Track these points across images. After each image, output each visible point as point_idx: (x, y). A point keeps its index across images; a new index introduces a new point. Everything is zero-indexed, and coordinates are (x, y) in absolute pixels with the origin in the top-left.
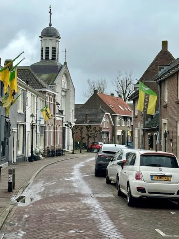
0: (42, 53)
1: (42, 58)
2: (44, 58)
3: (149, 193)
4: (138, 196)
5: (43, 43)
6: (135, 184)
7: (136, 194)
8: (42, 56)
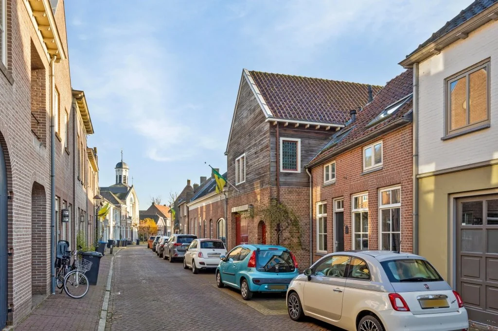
0: (117, 179)
1: (117, 182)
2: (118, 182)
3: (207, 265)
4: (200, 267)
5: (118, 172)
6: (198, 260)
7: (199, 266)
8: (117, 180)
